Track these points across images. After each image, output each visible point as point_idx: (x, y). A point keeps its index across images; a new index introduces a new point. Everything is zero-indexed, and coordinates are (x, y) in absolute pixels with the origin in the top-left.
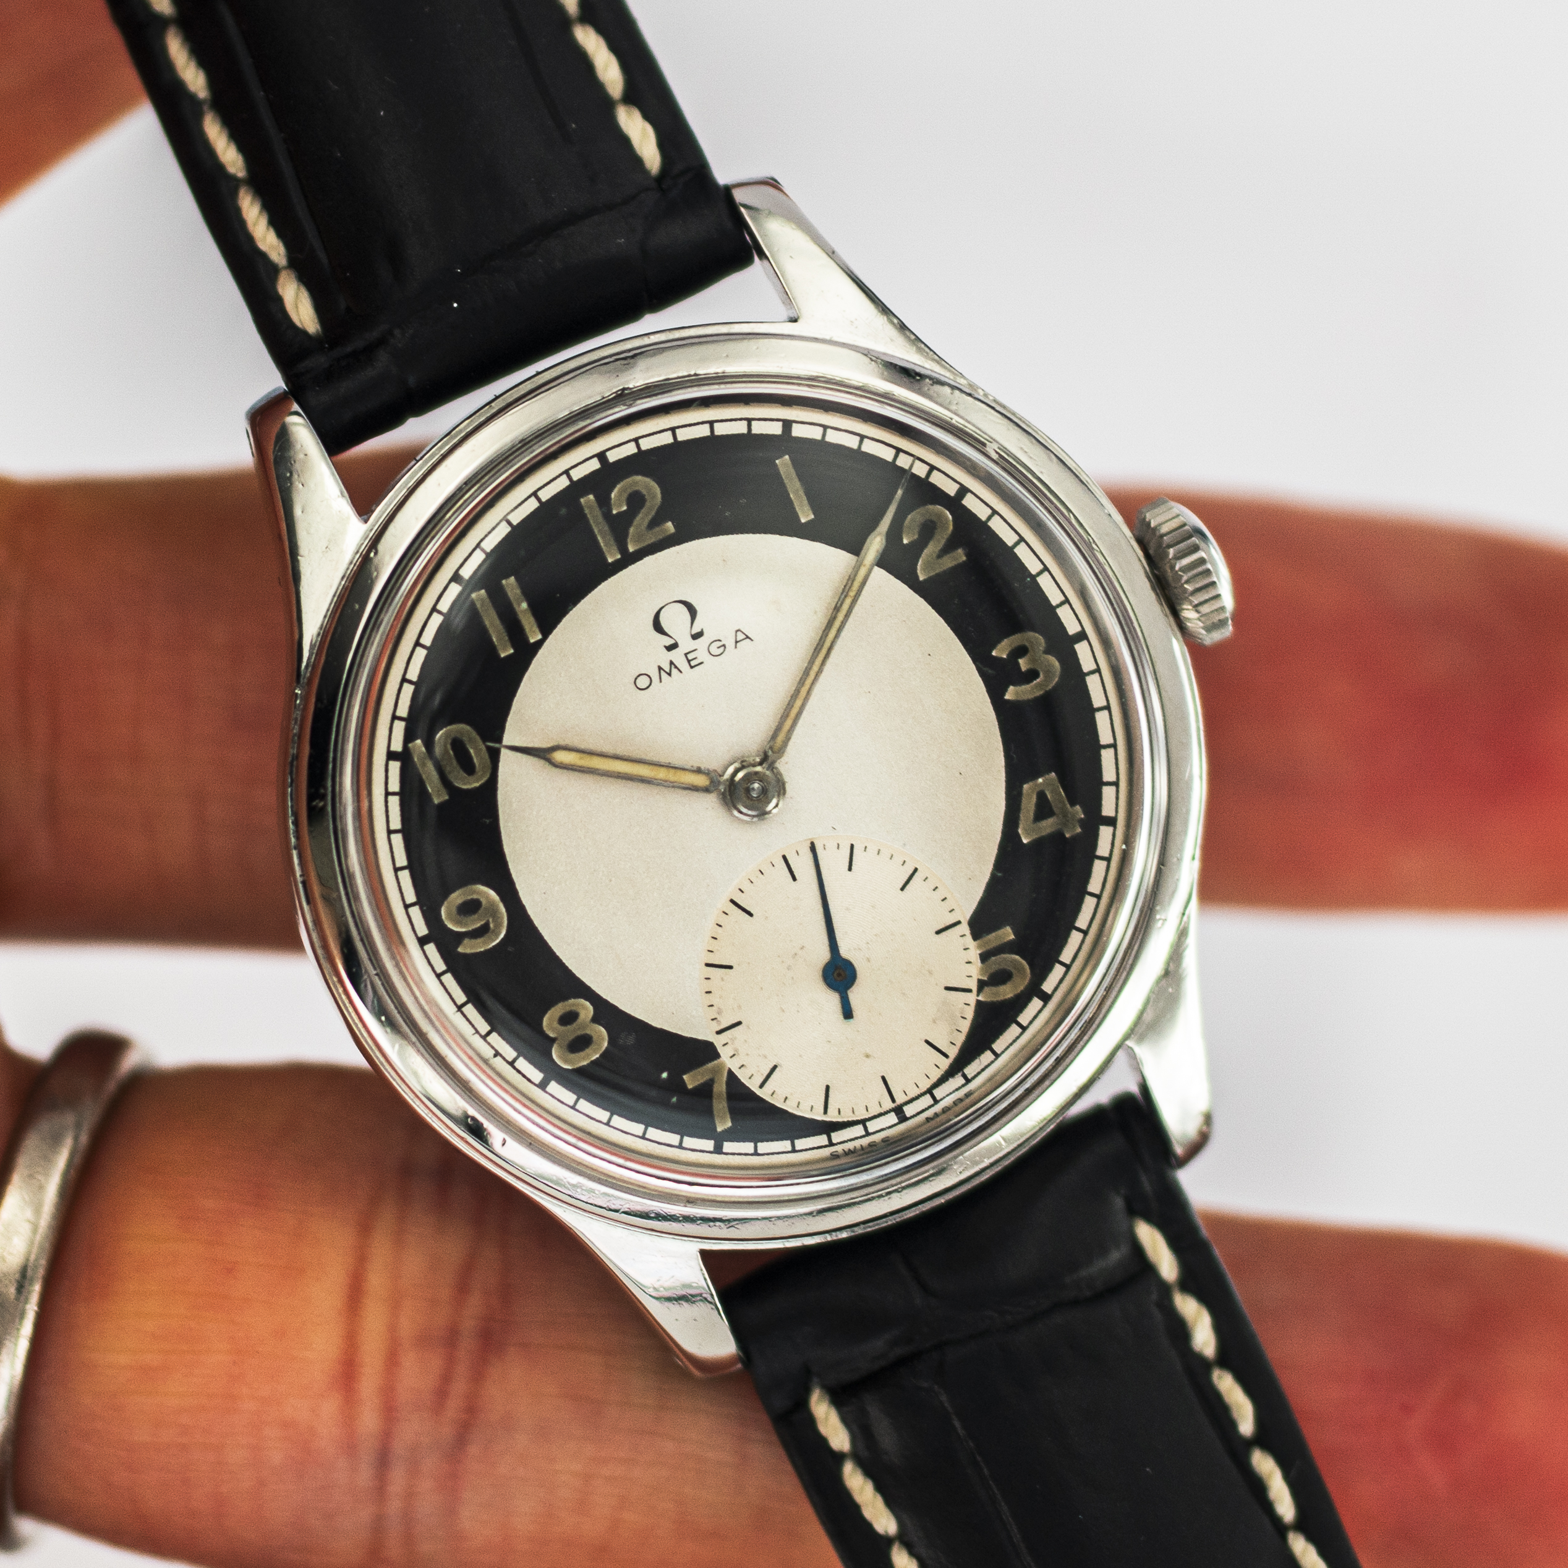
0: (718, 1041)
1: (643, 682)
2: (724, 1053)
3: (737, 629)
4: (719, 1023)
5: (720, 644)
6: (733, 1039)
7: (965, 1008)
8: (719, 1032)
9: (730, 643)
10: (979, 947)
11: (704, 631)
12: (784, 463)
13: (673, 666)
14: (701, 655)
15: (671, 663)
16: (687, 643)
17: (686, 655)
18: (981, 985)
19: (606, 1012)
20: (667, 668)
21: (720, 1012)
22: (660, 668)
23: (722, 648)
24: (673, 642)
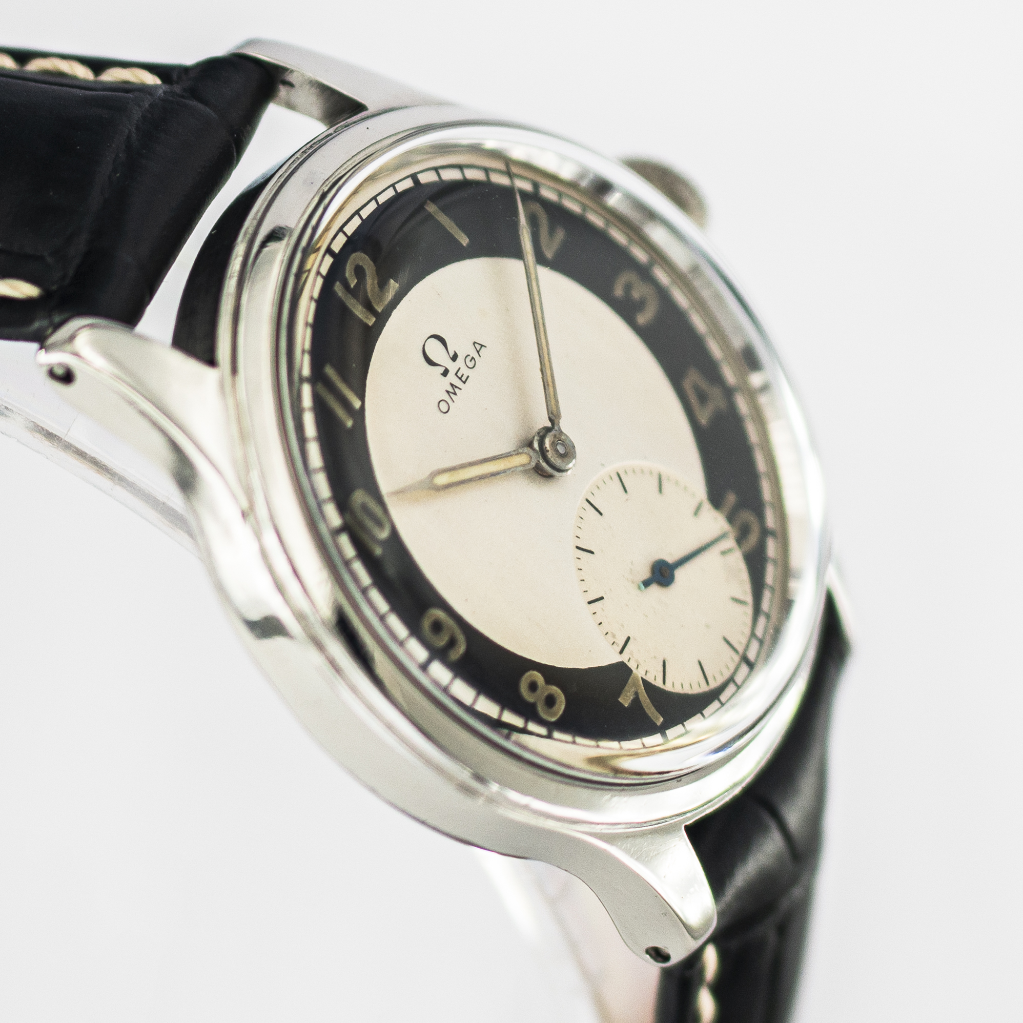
0: (624, 658)
1: (444, 407)
2: (633, 666)
3: (473, 342)
4: (618, 644)
5: (470, 358)
6: (631, 653)
8: (621, 652)
9: (476, 355)
10: (723, 514)
11: (457, 352)
13: (454, 387)
14: (465, 371)
15: (452, 385)
17: (456, 375)
18: (738, 541)
20: (451, 390)
21: (614, 636)
22: (448, 392)
23: (473, 360)
24: (444, 369)
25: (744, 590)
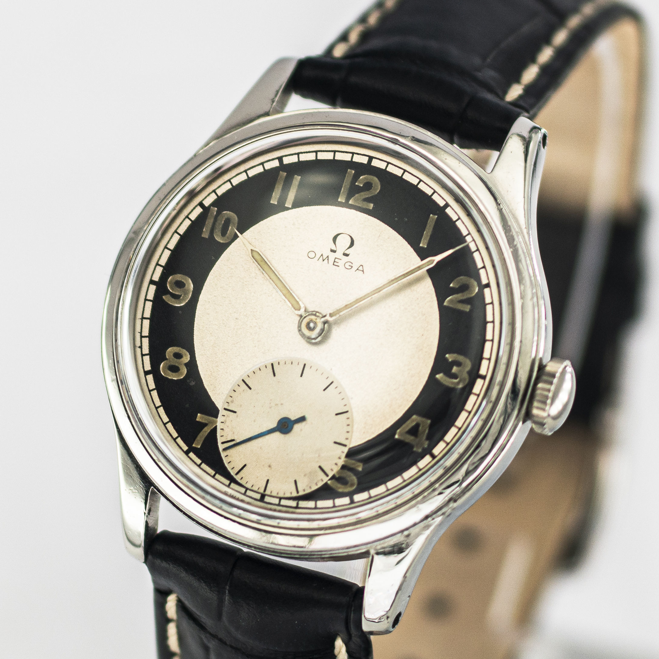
0: (222, 412)
1: (312, 255)
2: (220, 419)
3: (362, 265)
4: (229, 406)
5: (351, 265)
6: (228, 416)
8: (225, 409)
9: (355, 268)
10: (345, 461)
11: (350, 255)
12: (433, 217)
13: (327, 258)
14: (341, 263)
15: (328, 257)
16: (339, 254)
17: (336, 258)
18: (333, 477)
19: (192, 365)
20: (325, 257)
21: (232, 402)
22: (322, 255)
23: (351, 267)
24: (335, 250)
25: (305, 488)
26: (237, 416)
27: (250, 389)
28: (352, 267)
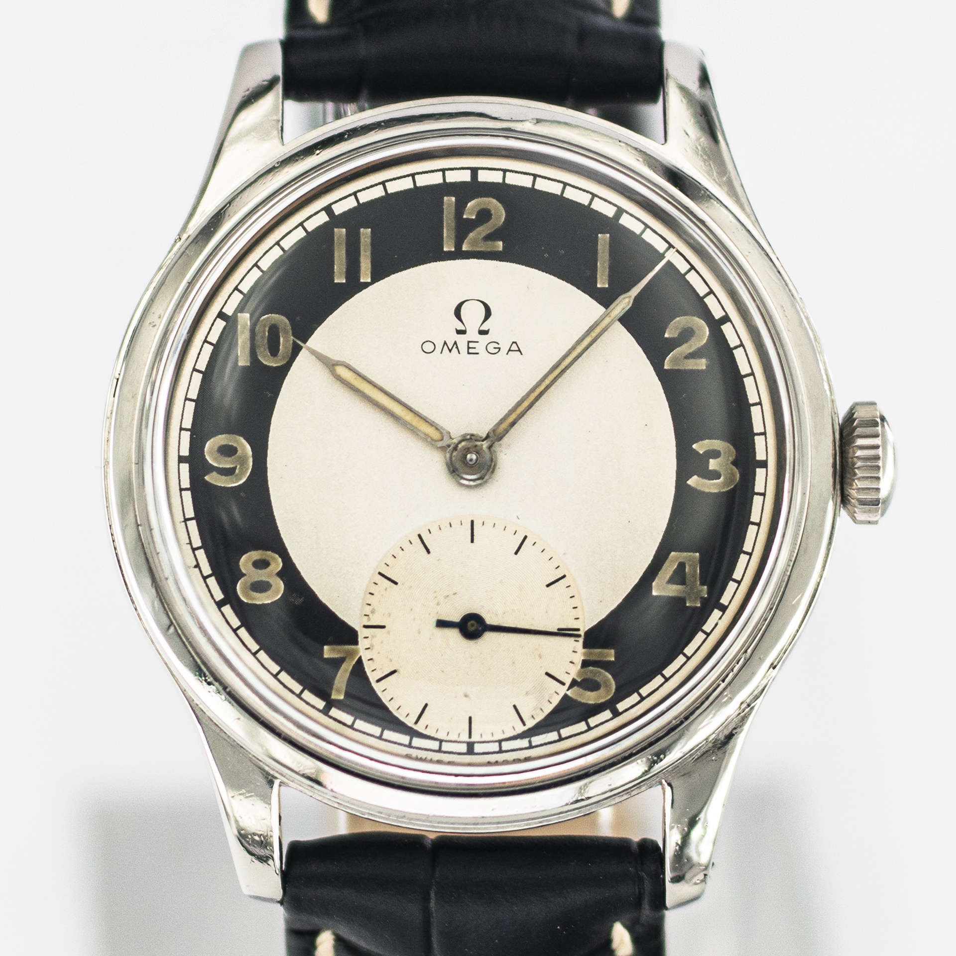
0: (362, 633)
1: (428, 347)
2: (362, 644)
3: (514, 341)
4: (369, 620)
5: (497, 346)
6: (373, 637)
7: (554, 694)
8: (366, 627)
9: (505, 349)
10: (585, 654)
11: (490, 331)
12: (604, 238)
13: (455, 346)
14: (480, 348)
15: (455, 343)
16: (472, 334)
17: (469, 342)
18: (574, 683)
19: (290, 573)
20: (450, 345)
21: (373, 612)
22: (445, 343)
23: (497, 350)
24: (464, 329)
25: (533, 713)
26: (389, 632)
27: (396, 583)
28: (499, 348)
